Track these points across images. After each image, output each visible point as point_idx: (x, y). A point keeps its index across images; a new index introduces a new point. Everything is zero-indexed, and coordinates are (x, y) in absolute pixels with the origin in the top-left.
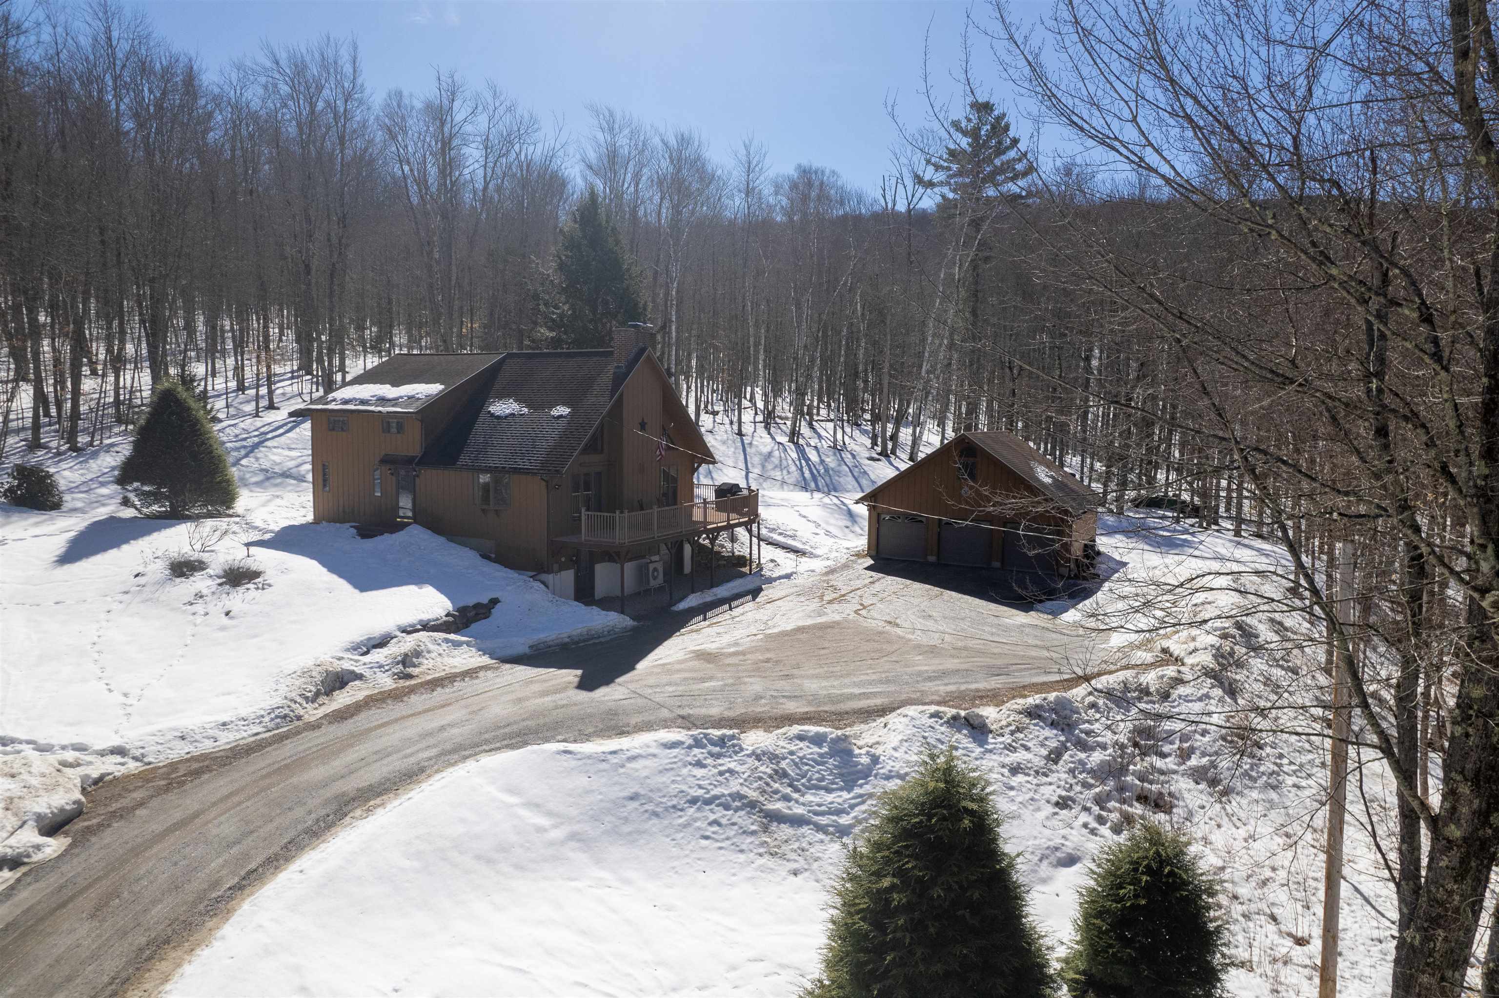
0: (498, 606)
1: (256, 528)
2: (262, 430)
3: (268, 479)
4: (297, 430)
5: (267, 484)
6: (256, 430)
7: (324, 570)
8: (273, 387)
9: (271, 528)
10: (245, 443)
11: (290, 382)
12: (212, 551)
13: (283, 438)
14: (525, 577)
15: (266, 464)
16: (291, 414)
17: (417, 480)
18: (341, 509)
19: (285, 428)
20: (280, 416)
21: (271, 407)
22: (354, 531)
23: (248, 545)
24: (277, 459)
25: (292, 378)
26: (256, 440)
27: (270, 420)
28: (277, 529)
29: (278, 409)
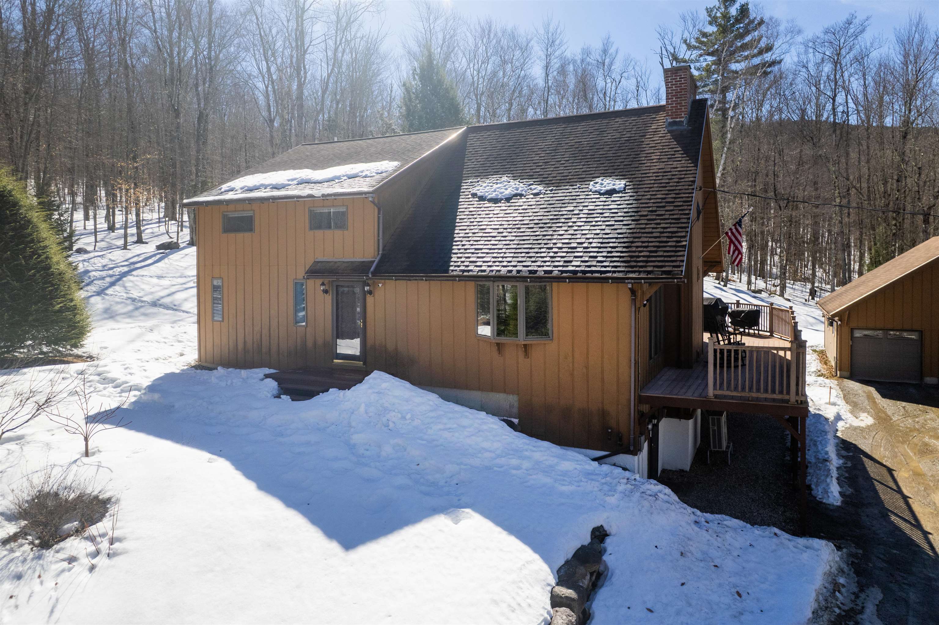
0: (609, 543)
1: (113, 381)
2: (131, 261)
3: (137, 309)
4: (166, 260)
5: (136, 313)
6: (126, 260)
7: (250, 487)
8: (142, 228)
9: (134, 380)
10: (111, 272)
11: (157, 225)
12: (20, 438)
13: (152, 267)
14: (581, 457)
15: (135, 294)
16: (159, 247)
17: (370, 299)
18: (240, 346)
19: (154, 259)
20: (150, 248)
21: (140, 241)
22: (272, 384)
23: (92, 419)
24: (147, 288)
25: (159, 222)
26: (126, 269)
27: (139, 252)
28: (146, 383)
29: (147, 243)
